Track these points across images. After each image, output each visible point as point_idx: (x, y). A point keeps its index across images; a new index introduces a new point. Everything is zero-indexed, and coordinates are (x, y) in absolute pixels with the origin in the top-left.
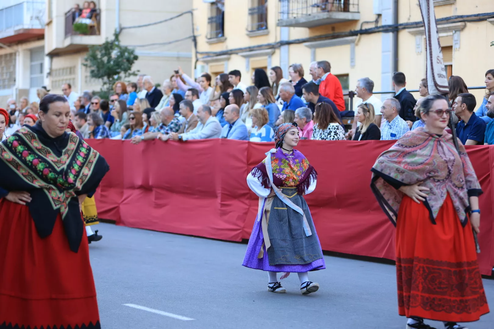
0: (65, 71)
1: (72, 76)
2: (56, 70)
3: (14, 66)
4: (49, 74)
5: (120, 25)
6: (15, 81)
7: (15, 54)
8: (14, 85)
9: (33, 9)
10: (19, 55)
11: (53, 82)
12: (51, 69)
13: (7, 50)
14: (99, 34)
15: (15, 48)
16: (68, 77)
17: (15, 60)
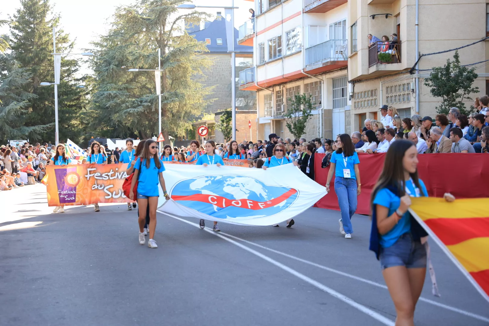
0: (366, 93)
1: (374, 98)
2: (358, 93)
3: (320, 92)
4: (352, 96)
5: (419, 53)
6: (320, 103)
7: (320, 82)
8: (320, 107)
9: (336, 46)
10: (323, 83)
11: (355, 103)
12: (353, 92)
13: (314, 80)
14: (400, 62)
15: (320, 77)
16: (371, 98)
17: (320, 87)
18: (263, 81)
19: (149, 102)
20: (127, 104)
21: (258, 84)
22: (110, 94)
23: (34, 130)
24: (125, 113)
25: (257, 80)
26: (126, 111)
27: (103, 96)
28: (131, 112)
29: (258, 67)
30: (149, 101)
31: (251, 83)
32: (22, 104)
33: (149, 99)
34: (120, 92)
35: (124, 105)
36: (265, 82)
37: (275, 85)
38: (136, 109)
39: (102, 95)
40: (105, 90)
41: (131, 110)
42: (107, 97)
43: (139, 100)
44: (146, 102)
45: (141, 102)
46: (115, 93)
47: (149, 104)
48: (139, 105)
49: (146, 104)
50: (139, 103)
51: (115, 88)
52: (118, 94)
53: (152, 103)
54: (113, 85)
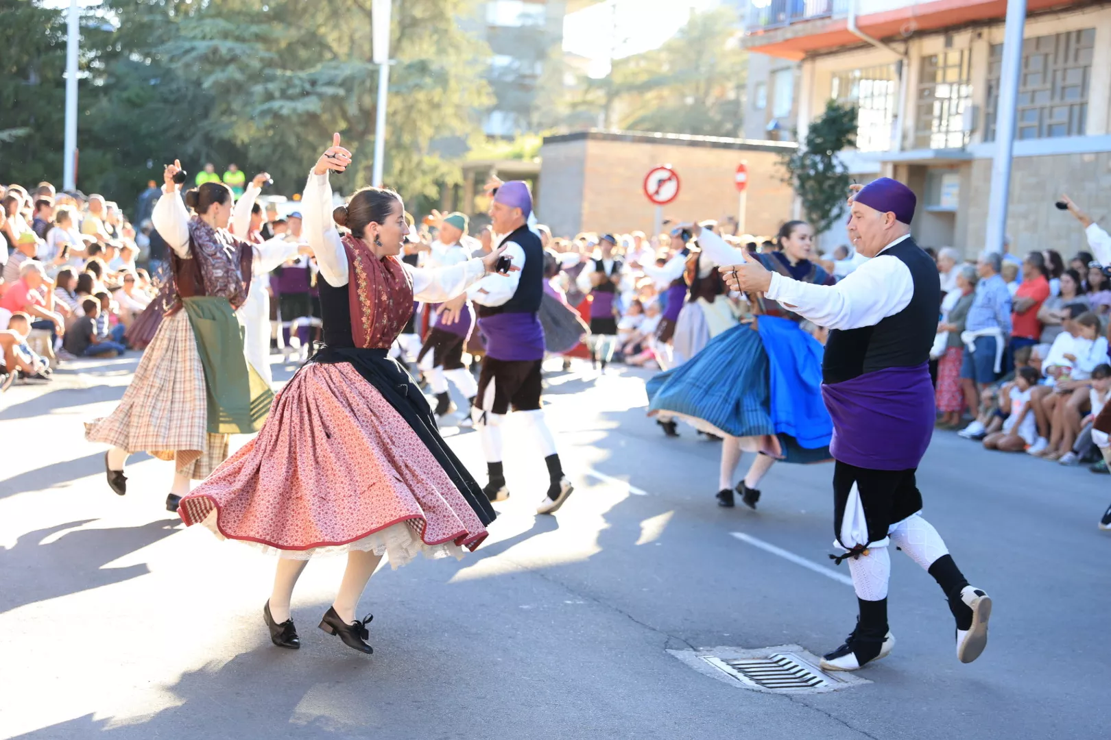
19: (342, 85)
20: (271, 86)
21: (863, 23)
22: (215, 51)
24: (263, 114)
26: (266, 106)
27: (194, 54)
28: (285, 112)
30: (339, 80)
31: (819, 23)
33: (339, 75)
34: (245, 46)
35: (258, 89)
37: (921, 33)
38: (297, 106)
39: (187, 52)
41: (286, 107)
42: (204, 59)
43: (306, 76)
44: (330, 83)
45: (313, 83)
46: (230, 50)
47: (341, 92)
48: (305, 94)
49: (330, 91)
50: (308, 87)
51: (225, 35)
52: (238, 52)
53: (349, 90)
54: (222, 24)
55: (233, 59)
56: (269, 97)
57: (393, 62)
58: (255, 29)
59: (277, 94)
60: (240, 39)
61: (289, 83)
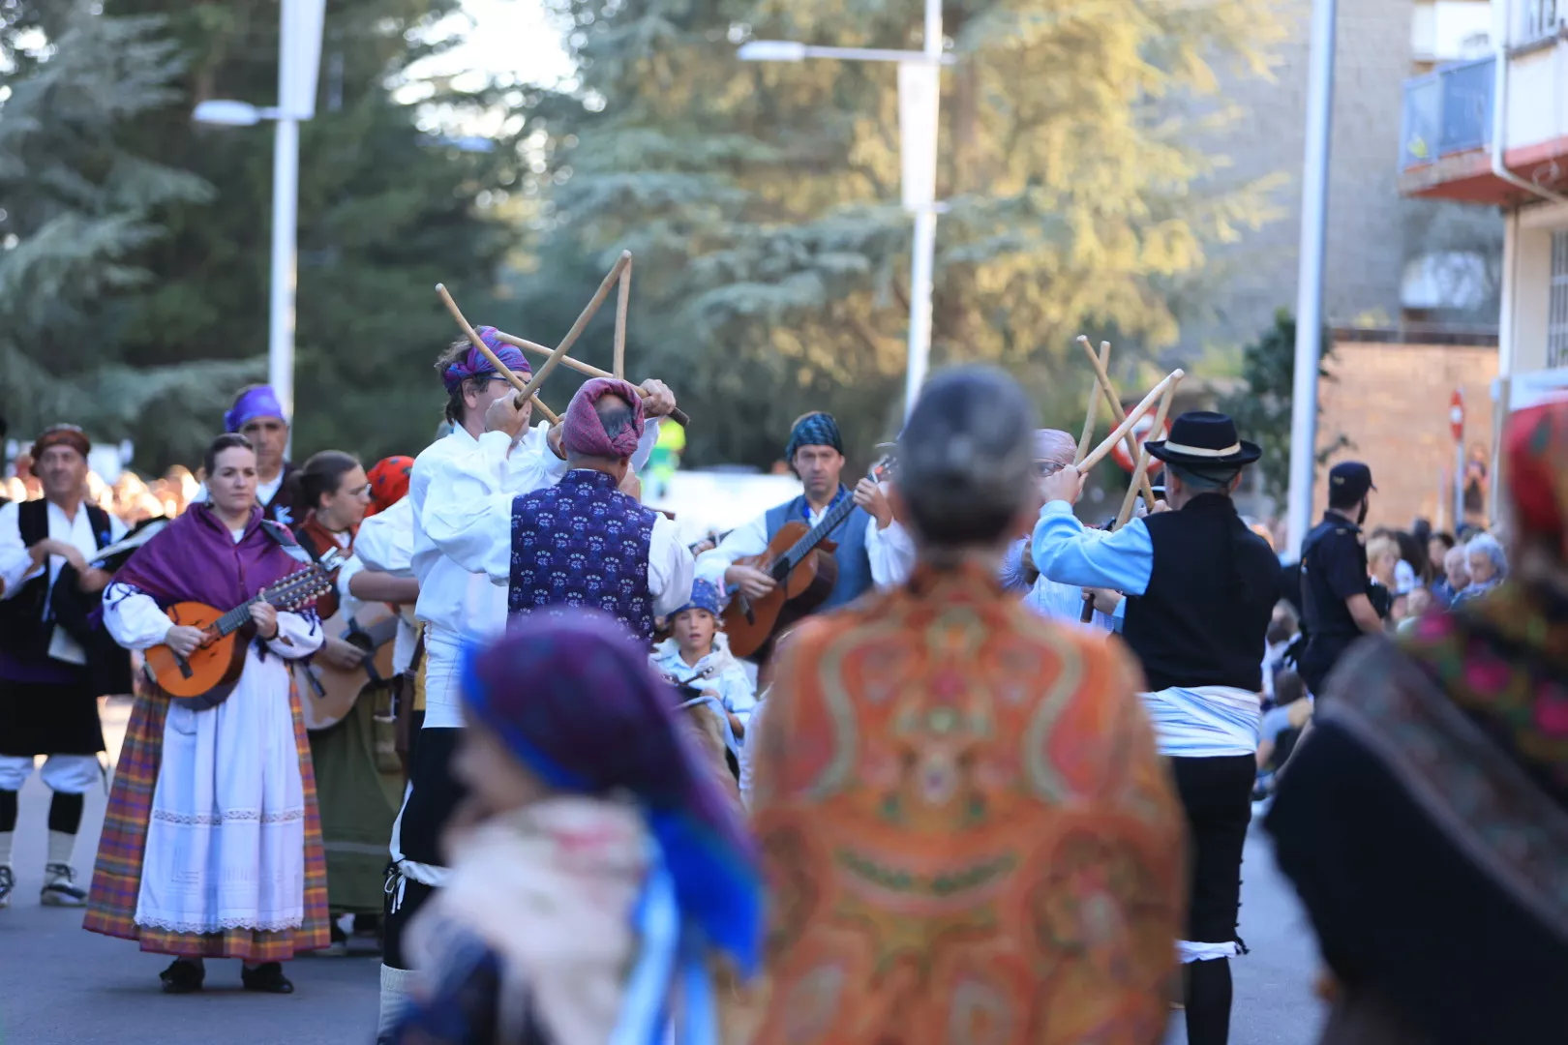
18: (1540, 146)
19: (864, 249)
20: (730, 258)
22: (626, 195)
23: (175, 395)
24: (712, 309)
25: (1505, 135)
26: (718, 295)
27: (589, 202)
28: (749, 305)
29: (1515, 54)
30: (860, 239)
32: (107, 232)
33: (859, 230)
34: (692, 183)
36: (1549, 152)
38: (777, 295)
40: (601, 170)
41: (750, 296)
42: (608, 209)
43: (799, 233)
44: (843, 247)
45: (813, 247)
46: (657, 193)
47: (861, 263)
48: (796, 268)
49: (838, 262)
50: (802, 256)
51: (656, 161)
52: (674, 193)
53: (876, 260)
54: (653, 139)
55: (664, 207)
56: (727, 276)
57: (943, 207)
58: (715, 146)
59: (742, 271)
60: (686, 167)
61: (767, 248)
